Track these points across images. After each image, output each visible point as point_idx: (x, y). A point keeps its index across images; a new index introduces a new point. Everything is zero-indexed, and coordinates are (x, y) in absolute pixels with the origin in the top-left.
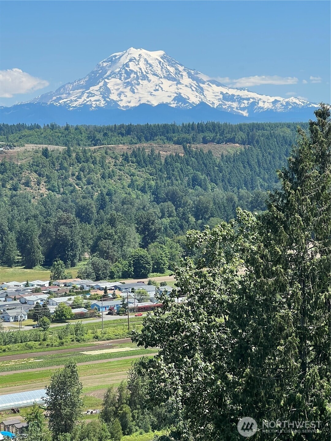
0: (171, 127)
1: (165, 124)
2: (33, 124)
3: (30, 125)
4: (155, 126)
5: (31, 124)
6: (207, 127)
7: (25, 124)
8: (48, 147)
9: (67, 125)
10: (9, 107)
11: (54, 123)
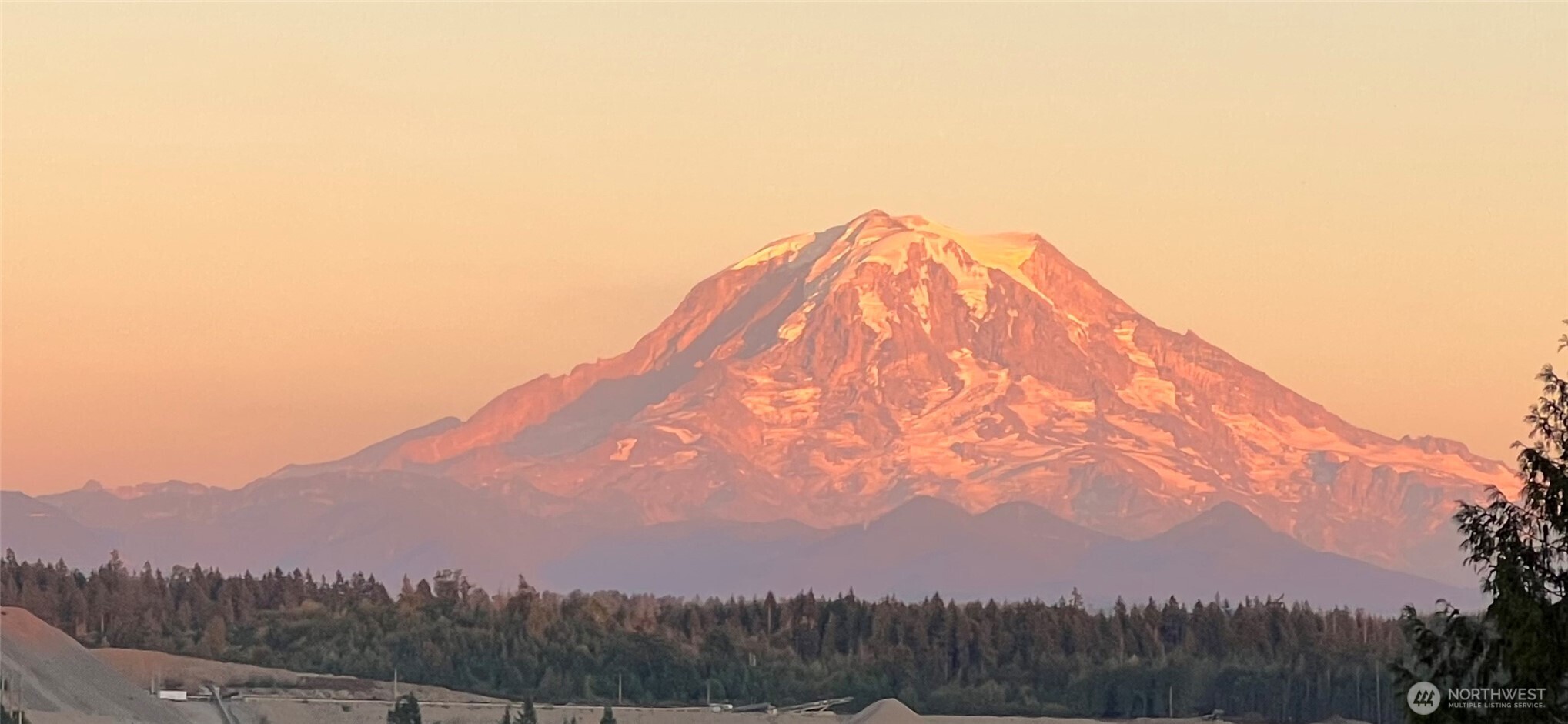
0: (1055, 617)
1: (1028, 604)
2: (347, 577)
3: (331, 581)
4: (973, 609)
5: (339, 576)
6: (1240, 626)
7: (309, 576)
8: (417, 695)
9: (523, 585)
10: (230, 488)
11: (458, 573)
